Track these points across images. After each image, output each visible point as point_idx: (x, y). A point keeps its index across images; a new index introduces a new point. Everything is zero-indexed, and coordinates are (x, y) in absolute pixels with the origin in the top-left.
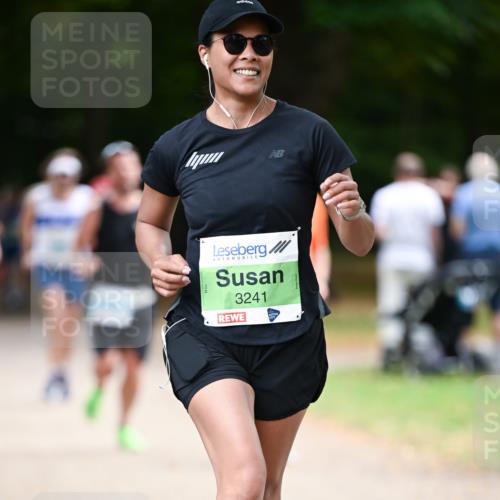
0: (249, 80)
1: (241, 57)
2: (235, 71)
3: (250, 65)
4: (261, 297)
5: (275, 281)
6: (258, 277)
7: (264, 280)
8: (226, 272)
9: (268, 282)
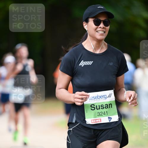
0: (102, 35)
1: (99, 26)
2: (97, 31)
3: (102, 30)
4: (106, 113)
5: (110, 108)
6: (104, 106)
7: (107, 107)
8: (94, 105)
9: (108, 108)
